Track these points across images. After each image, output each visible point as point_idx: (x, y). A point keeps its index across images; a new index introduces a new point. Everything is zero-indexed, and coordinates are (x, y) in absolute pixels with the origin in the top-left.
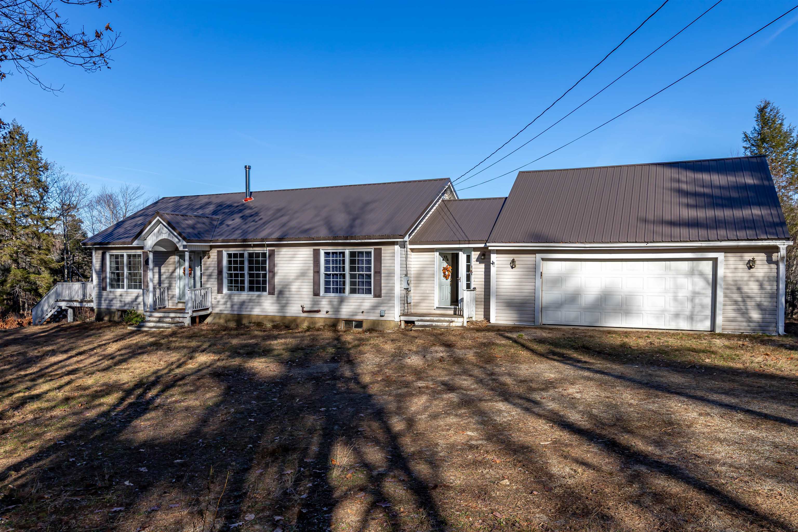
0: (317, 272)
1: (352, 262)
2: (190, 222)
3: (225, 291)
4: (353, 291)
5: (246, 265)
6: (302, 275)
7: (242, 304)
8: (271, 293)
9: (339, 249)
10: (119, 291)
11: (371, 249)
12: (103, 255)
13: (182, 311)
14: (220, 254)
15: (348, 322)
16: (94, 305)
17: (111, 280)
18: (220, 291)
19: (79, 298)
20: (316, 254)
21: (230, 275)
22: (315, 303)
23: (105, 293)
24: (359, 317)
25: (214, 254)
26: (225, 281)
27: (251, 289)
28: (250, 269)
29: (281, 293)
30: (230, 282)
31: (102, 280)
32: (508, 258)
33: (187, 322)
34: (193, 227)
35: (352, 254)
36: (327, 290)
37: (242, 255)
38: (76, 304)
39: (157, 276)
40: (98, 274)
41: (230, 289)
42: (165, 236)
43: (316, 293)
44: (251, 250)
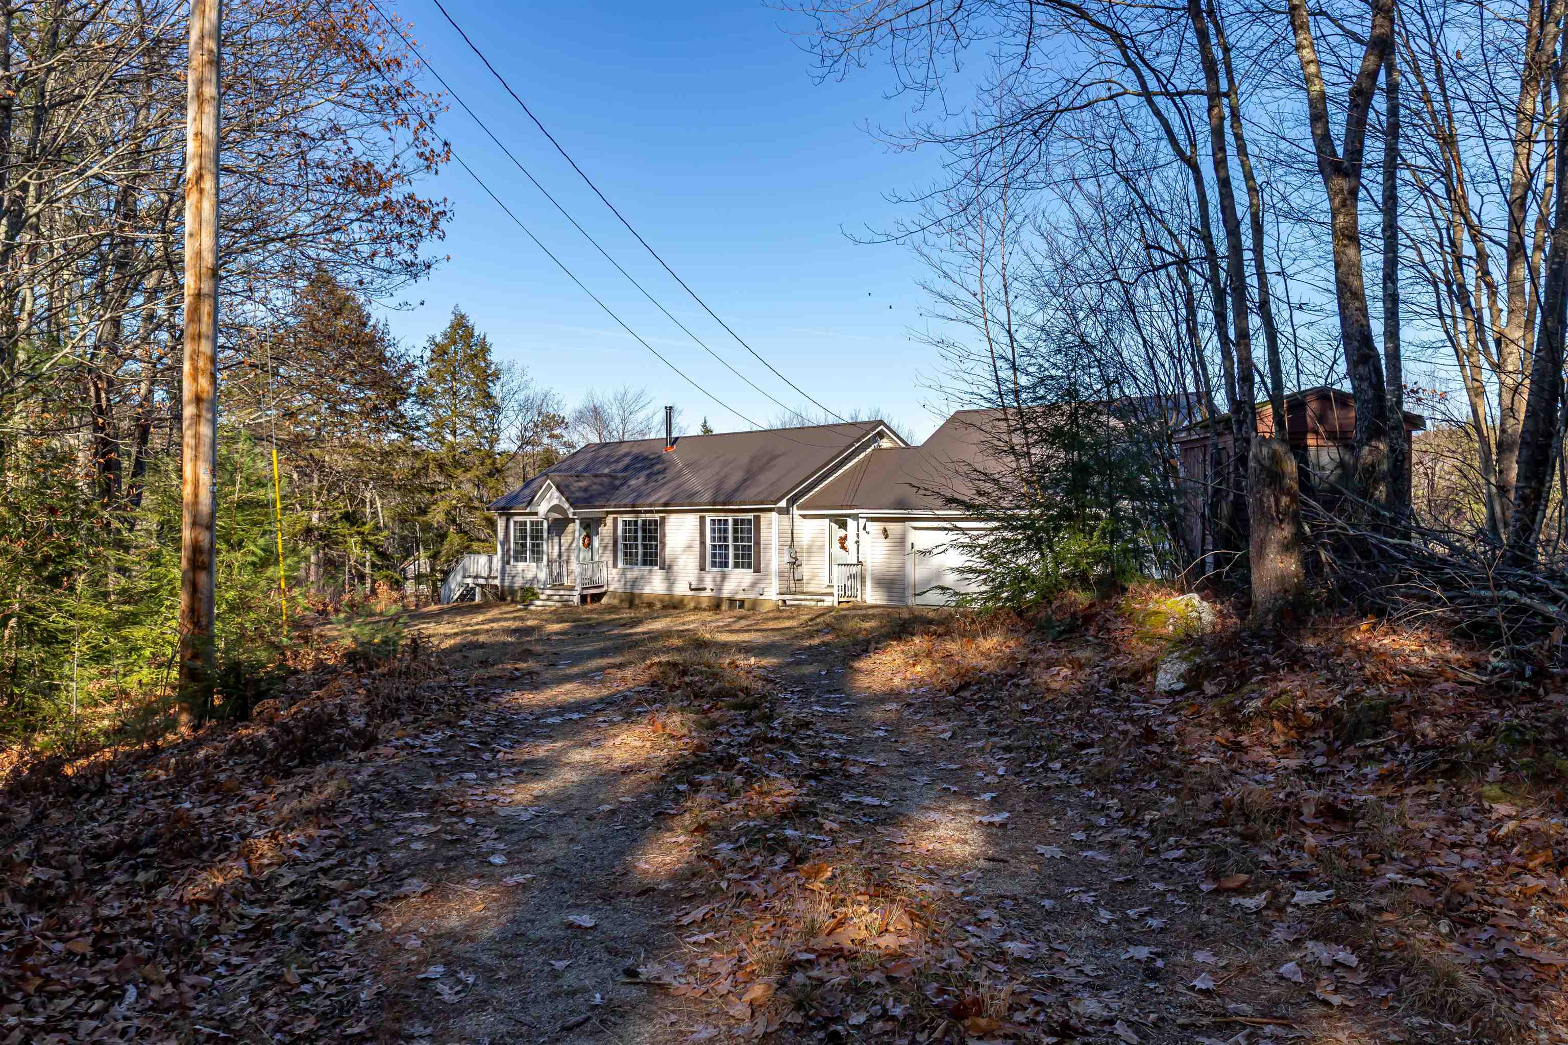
0: (703, 543)
1: (735, 531)
2: (583, 484)
3: (620, 564)
4: (736, 565)
5: (640, 534)
6: (689, 547)
7: (635, 582)
8: (662, 568)
9: (722, 516)
10: (521, 565)
11: (751, 516)
12: (508, 520)
13: (572, 588)
14: (615, 520)
15: (732, 601)
16: (497, 582)
17: (516, 551)
18: (615, 565)
19: (485, 574)
20: (702, 521)
21: (626, 546)
22: (701, 580)
23: (508, 568)
24: (740, 596)
25: (609, 520)
26: (620, 555)
27: (645, 563)
28: (644, 539)
29: (670, 567)
30: (625, 554)
31: (506, 552)
32: (879, 526)
33: (576, 600)
34: (585, 490)
35: (736, 522)
36: (714, 564)
37: (636, 523)
38: (481, 581)
39: (556, 548)
40: (502, 545)
41: (626, 562)
42: (555, 502)
43: (702, 569)
44: (644, 517)
